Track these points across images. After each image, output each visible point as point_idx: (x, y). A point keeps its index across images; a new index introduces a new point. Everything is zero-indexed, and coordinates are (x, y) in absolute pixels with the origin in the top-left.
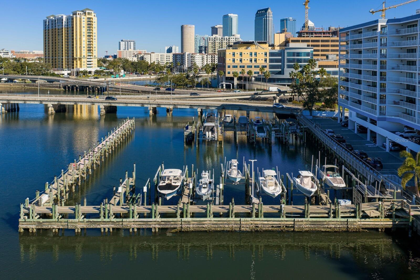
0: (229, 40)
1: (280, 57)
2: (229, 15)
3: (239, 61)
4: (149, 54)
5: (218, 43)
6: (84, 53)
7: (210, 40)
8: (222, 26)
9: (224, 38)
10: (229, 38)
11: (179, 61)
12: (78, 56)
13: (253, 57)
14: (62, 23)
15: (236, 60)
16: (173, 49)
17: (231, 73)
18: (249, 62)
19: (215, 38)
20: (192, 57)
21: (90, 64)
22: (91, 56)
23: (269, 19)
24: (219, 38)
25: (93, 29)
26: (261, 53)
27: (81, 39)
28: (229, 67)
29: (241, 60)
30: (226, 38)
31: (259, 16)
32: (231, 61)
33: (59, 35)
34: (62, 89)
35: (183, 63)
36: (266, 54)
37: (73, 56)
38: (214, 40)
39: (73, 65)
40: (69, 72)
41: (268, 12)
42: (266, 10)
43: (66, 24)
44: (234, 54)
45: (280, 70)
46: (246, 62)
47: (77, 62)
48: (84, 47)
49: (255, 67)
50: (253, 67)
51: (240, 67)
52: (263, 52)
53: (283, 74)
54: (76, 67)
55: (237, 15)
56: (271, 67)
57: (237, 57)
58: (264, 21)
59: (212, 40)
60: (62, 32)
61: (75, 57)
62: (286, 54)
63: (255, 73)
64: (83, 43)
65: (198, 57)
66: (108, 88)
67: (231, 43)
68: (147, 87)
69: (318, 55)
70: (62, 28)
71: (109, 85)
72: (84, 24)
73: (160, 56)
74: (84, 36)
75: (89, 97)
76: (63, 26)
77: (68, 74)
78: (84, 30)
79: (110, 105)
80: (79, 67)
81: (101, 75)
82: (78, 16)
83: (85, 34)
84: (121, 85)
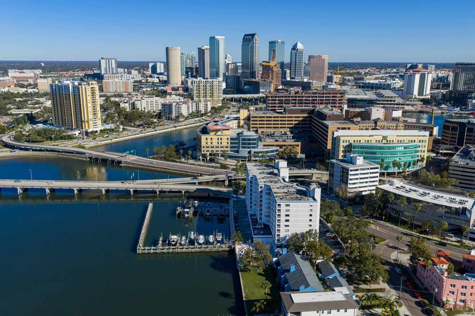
0: (212, 83)
1: (237, 141)
5: (202, 86)
6: (91, 116)
7: (195, 84)
9: (208, 81)
10: (212, 81)
11: (167, 110)
12: (86, 119)
13: (220, 141)
14: (69, 90)
15: (208, 143)
16: (158, 67)
17: (205, 151)
18: (217, 144)
19: (199, 81)
20: (178, 108)
21: (96, 125)
22: (96, 118)
23: (256, 45)
24: (203, 81)
25: (96, 96)
26: (224, 139)
27: (87, 105)
28: (204, 147)
29: (211, 143)
30: (210, 81)
31: (246, 41)
32: (205, 144)
33: (66, 99)
34: (88, 159)
35: (170, 112)
36: (228, 139)
37: (82, 119)
38: (199, 83)
39: (82, 126)
40: (79, 132)
41: (254, 38)
42: (253, 36)
43: (72, 91)
44: (207, 139)
45: (237, 149)
46: (215, 144)
47: (85, 124)
48: (90, 112)
50: (220, 147)
51: (211, 147)
52: (226, 137)
53: (239, 153)
54: (85, 128)
55: (224, 38)
56: (231, 147)
57: (209, 141)
58: (251, 47)
59: (197, 83)
60: (70, 97)
61: (83, 119)
62: (241, 140)
63: (221, 151)
65: (184, 107)
66: (123, 162)
67: (214, 86)
68: (148, 159)
69: (271, 128)
70: (70, 95)
71: (123, 159)
72: (88, 93)
73: (149, 102)
74: (89, 103)
75: (122, 182)
76: (69, 93)
77: (79, 133)
78: (89, 98)
79: (136, 189)
80: (87, 128)
81: (105, 132)
82: (83, 87)
83: (90, 101)
84: (130, 158)
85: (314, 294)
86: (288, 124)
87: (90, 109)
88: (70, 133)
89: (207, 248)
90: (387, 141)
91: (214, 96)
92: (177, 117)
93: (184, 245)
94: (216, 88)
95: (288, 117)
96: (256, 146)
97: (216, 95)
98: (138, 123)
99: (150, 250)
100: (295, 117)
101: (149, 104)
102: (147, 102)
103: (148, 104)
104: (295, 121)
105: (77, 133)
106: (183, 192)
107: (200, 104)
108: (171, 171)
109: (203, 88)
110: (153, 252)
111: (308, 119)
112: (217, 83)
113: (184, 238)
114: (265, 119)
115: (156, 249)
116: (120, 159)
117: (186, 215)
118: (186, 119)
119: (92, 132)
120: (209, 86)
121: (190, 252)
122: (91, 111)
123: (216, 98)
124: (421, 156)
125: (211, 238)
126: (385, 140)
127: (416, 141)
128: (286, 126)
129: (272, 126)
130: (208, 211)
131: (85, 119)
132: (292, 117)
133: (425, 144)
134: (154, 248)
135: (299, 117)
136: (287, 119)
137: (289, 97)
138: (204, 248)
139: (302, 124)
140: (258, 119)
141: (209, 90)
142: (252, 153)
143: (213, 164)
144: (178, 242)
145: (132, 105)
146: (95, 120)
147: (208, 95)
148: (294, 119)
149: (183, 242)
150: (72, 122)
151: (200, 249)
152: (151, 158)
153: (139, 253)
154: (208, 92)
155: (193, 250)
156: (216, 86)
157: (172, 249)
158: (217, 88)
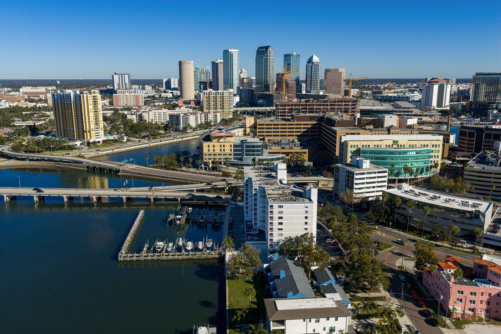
0: (223, 95)
1: (241, 148)
2: (230, 50)
3: (212, 151)
4: (147, 112)
5: (213, 98)
6: (93, 126)
7: (205, 95)
8: (222, 61)
9: (218, 93)
10: (223, 93)
11: (175, 121)
12: (88, 129)
13: (222, 148)
14: (71, 99)
15: (210, 150)
16: (171, 82)
17: (207, 159)
18: (219, 151)
19: (209, 93)
20: (186, 119)
21: (98, 135)
22: (98, 128)
23: (270, 57)
24: (214, 93)
25: (99, 105)
26: (227, 145)
27: (88, 114)
28: (206, 155)
29: (214, 150)
30: (220, 93)
31: (260, 54)
32: (207, 151)
33: (68, 109)
34: (86, 168)
35: (178, 123)
36: (231, 146)
37: (83, 129)
38: (209, 95)
39: (84, 136)
40: (81, 142)
41: (268, 51)
42: (267, 48)
43: (74, 100)
44: (209, 146)
45: (241, 157)
46: (217, 151)
47: (87, 134)
48: (92, 122)
49: (224, 155)
50: (222, 155)
51: (214, 155)
52: (229, 144)
53: (242, 160)
54: (87, 138)
55: (237, 50)
56: (235, 155)
57: (211, 148)
58: (265, 60)
59: (207, 95)
60: (72, 107)
61: (85, 129)
62: (244, 146)
63: (224, 159)
64: (91, 118)
65: (192, 117)
66: (120, 171)
67: (225, 98)
68: (148, 168)
69: (278, 136)
70: (71, 104)
71: (121, 168)
72: (90, 102)
73: (157, 114)
74: (91, 112)
75: (115, 190)
76: (71, 102)
77: (80, 144)
78: (91, 107)
79: (128, 197)
80: (89, 138)
81: (107, 143)
82: (85, 95)
83: (92, 110)
84: (129, 167)
85: (302, 301)
86: (296, 132)
87: (92, 119)
88: (71, 144)
89: (195, 255)
90: (398, 146)
91: (225, 108)
92: (185, 129)
93: (170, 252)
94: (226, 99)
95: (296, 125)
96: (260, 153)
97: (226, 106)
98: (143, 134)
99: (133, 257)
100: (304, 125)
101: (157, 115)
102: (155, 114)
103: (155, 116)
104: (304, 128)
105: (78, 143)
106: (179, 199)
107: (209, 115)
108: (170, 179)
109: (213, 99)
110: (136, 259)
111: (317, 126)
112: (228, 94)
113: (171, 245)
114: (272, 127)
115: (139, 257)
116: (118, 167)
117: (178, 222)
118: (194, 130)
119: (94, 143)
120: (219, 98)
121: (176, 260)
122: (93, 120)
123: (226, 110)
124: (434, 161)
125: (201, 245)
126: (395, 144)
127: (429, 146)
128: (294, 134)
129: (280, 134)
130: (202, 218)
131: (86, 129)
132: (301, 125)
133: (438, 149)
134: (137, 255)
135: (308, 124)
136: (295, 126)
137: (299, 105)
138: (192, 255)
139: (311, 132)
140: (265, 127)
141: (219, 101)
142: (257, 160)
143: (216, 173)
144: (164, 249)
145: (140, 117)
146: (97, 130)
147: (218, 106)
148: (302, 126)
149: (169, 249)
150: (74, 133)
151: (187, 257)
152: (150, 167)
153: (120, 261)
154: (219, 104)
155: (180, 257)
156: (226, 98)
157: (157, 256)
158: (228, 99)
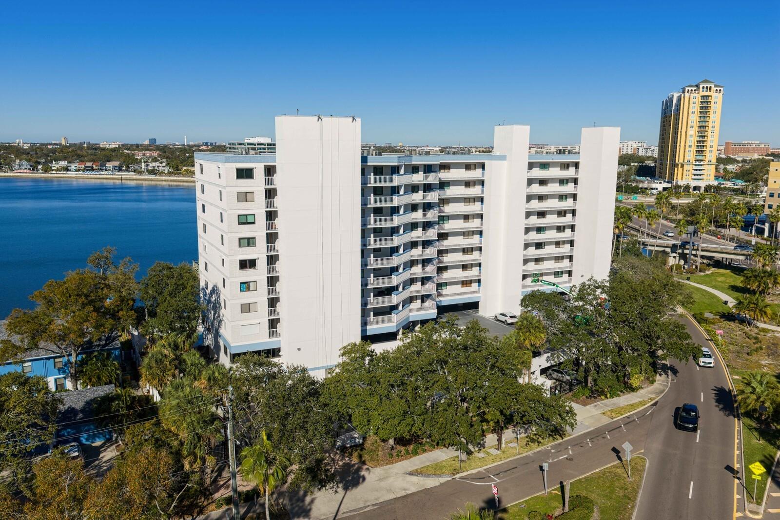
6: (691, 155)
12: (681, 161)
14: (672, 106)
21: (700, 175)
22: (701, 160)
25: (712, 115)
27: (687, 132)
28: (772, 195)
33: (669, 125)
37: (675, 161)
39: (674, 175)
47: (678, 170)
48: (690, 146)
54: (676, 179)
60: (671, 121)
64: (689, 138)
70: (671, 116)
72: (694, 107)
74: (692, 127)
76: (672, 111)
78: (694, 118)
80: (680, 178)
82: (687, 95)
83: (694, 124)
87: (692, 141)
88: (645, 185)
119: (687, 187)
122: (692, 144)
146: (697, 163)
150: (667, 169)
